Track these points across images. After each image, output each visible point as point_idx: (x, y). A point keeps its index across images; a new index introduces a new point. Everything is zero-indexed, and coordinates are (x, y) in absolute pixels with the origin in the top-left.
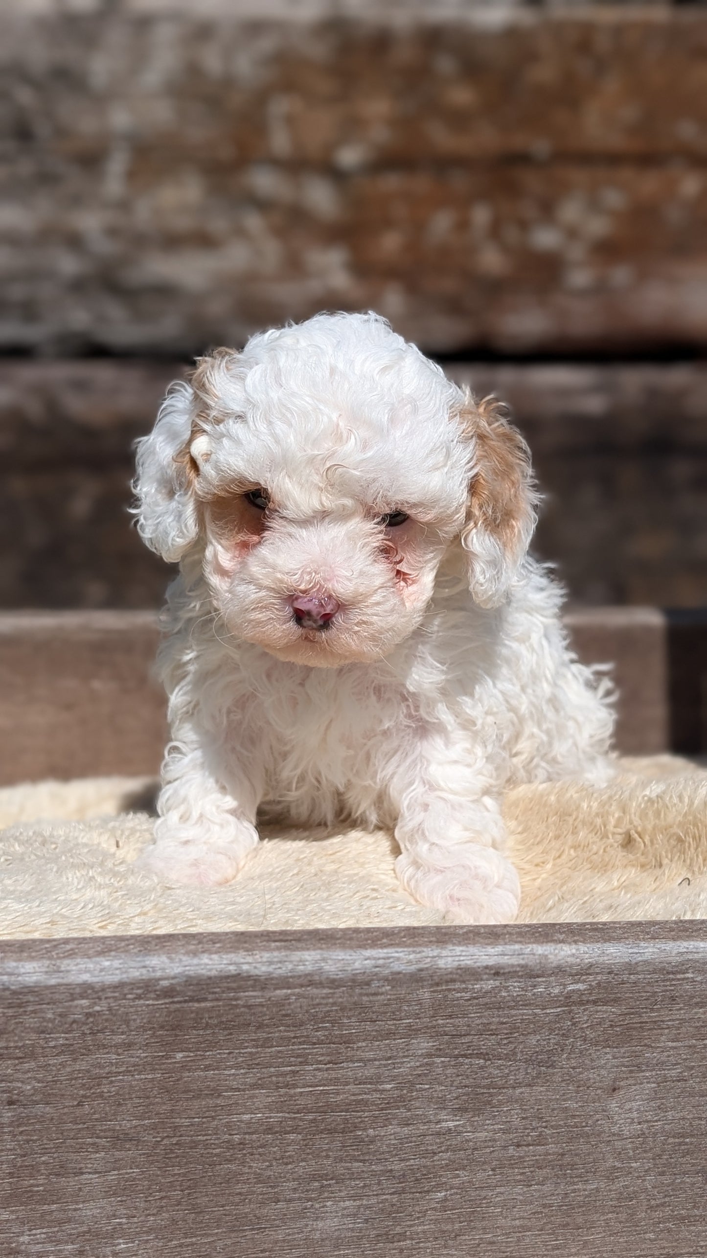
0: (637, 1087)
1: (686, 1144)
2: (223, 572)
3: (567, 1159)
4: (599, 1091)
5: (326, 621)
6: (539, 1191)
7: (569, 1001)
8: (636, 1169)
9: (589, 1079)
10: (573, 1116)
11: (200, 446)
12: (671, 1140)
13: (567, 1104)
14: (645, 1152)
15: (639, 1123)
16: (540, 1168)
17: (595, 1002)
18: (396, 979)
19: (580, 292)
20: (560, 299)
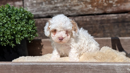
2: (53, 36)
18: (48, 65)
19: (115, 7)
20: (113, 8)
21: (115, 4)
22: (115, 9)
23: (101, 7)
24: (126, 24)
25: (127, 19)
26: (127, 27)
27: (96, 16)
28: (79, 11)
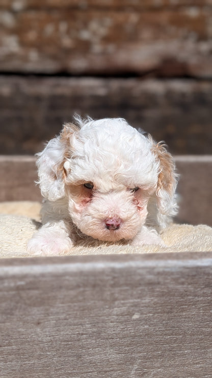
0: (48, 322)
1: (69, 344)
3: (21, 351)
4: (32, 325)
6: (10, 364)
7: (18, 288)
8: (49, 355)
9: (28, 320)
10: (23, 334)
12: (63, 343)
13: (20, 330)
14: (53, 348)
15: (50, 337)
16: (10, 355)
17: (29, 289)
19: (97, 55)
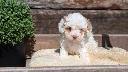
2: (67, 34)
5: (76, 38)
11: (65, 24)
19: (95, 3)
20: (93, 4)
21: (95, 1)
22: (95, 6)
23: (83, 3)
24: (104, 20)
25: (105, 15)
26: (104, 23)
27: (77, 10)
28: (62, 5)
